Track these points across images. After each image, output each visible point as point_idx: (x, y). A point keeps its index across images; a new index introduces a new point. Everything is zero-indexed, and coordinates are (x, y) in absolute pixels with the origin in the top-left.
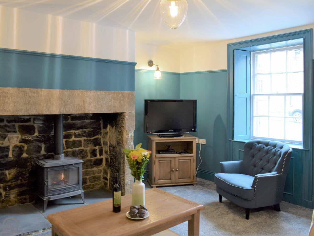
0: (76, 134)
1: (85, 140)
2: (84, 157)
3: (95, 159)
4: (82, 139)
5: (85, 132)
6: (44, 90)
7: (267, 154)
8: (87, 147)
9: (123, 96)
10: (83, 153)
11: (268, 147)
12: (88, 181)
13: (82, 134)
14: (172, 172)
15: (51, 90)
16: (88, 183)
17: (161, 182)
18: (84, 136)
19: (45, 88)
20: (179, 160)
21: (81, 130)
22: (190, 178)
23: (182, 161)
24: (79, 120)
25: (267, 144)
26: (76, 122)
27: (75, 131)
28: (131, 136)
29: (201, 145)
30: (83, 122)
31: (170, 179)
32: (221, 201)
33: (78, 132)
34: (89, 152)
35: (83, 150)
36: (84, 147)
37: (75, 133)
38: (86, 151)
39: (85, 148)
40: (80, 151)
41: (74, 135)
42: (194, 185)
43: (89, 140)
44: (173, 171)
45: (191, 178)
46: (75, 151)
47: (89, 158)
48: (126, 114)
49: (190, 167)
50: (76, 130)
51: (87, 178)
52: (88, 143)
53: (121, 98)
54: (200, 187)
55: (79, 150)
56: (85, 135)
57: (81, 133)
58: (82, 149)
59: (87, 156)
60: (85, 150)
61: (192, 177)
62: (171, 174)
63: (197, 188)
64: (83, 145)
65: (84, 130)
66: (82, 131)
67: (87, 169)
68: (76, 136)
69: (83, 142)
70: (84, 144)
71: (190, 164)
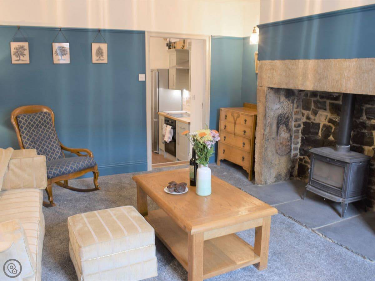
6: (301, 61)
15: (307, 61)
19: (302, 59)
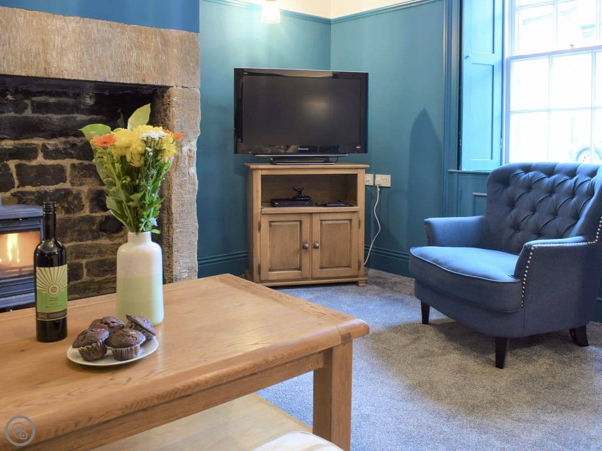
0: (48, 148)
1: (73, 166)
2: (74, 210)
3: (102, 216)
4: (67, 163)
5: (74, 145)
7: (551, 196)
8: (81, 185)
9: (165, 43)
10: (70, 199)
11: (554, 177)
12: (85, 271)
13: (65, 149)
14: (303, 251)
16: (85, 277)
17: (274, 275)
18: (71, 156)
20: (321, 220)
21: (63, 139)
22: (349, 266)
23: (329, 224)
24: (57, 114)
25: (550, 170)
26: (47, 117)
27: (46, 142)
28: (190, 150)
29: (379, 190)
30: (68, 119)
31: (300, 269)
32: (425, 320)
33: (52, 143)
34: (87, 198)
35: (68, 192)
36: (73, 184)
37: (44, 145)
38: (79, 193)
39: (75, 188)
40: (61, 194)
41: (42, 151)
42: (360, 285)
43: (86, 166)
44: (306, 248)
45: (352, 266)
46: (46, 192)
47: (86, 212)
48: (174, 91)
49: (351, 239)
50: (47, 138)
51: (82, 264)
52: (82, 173)
53: (160, 46)
54: (376, 287)
55: (57, 191)
56: (73, 152)
57: (61, 147)
58: (64, 190)
59: (81, 207)
60: (74, 192)
61: (355, 265)
62: (301, 254)
63: (368, 290)
64: (69, 179)
65: (71, 139)
66: (66, 143)
67: (81, 240)
68: (48, 155)
69: (68, 171)
70: (73, 177)
71: (351, 233)
